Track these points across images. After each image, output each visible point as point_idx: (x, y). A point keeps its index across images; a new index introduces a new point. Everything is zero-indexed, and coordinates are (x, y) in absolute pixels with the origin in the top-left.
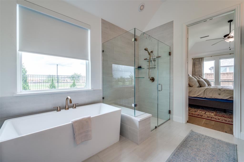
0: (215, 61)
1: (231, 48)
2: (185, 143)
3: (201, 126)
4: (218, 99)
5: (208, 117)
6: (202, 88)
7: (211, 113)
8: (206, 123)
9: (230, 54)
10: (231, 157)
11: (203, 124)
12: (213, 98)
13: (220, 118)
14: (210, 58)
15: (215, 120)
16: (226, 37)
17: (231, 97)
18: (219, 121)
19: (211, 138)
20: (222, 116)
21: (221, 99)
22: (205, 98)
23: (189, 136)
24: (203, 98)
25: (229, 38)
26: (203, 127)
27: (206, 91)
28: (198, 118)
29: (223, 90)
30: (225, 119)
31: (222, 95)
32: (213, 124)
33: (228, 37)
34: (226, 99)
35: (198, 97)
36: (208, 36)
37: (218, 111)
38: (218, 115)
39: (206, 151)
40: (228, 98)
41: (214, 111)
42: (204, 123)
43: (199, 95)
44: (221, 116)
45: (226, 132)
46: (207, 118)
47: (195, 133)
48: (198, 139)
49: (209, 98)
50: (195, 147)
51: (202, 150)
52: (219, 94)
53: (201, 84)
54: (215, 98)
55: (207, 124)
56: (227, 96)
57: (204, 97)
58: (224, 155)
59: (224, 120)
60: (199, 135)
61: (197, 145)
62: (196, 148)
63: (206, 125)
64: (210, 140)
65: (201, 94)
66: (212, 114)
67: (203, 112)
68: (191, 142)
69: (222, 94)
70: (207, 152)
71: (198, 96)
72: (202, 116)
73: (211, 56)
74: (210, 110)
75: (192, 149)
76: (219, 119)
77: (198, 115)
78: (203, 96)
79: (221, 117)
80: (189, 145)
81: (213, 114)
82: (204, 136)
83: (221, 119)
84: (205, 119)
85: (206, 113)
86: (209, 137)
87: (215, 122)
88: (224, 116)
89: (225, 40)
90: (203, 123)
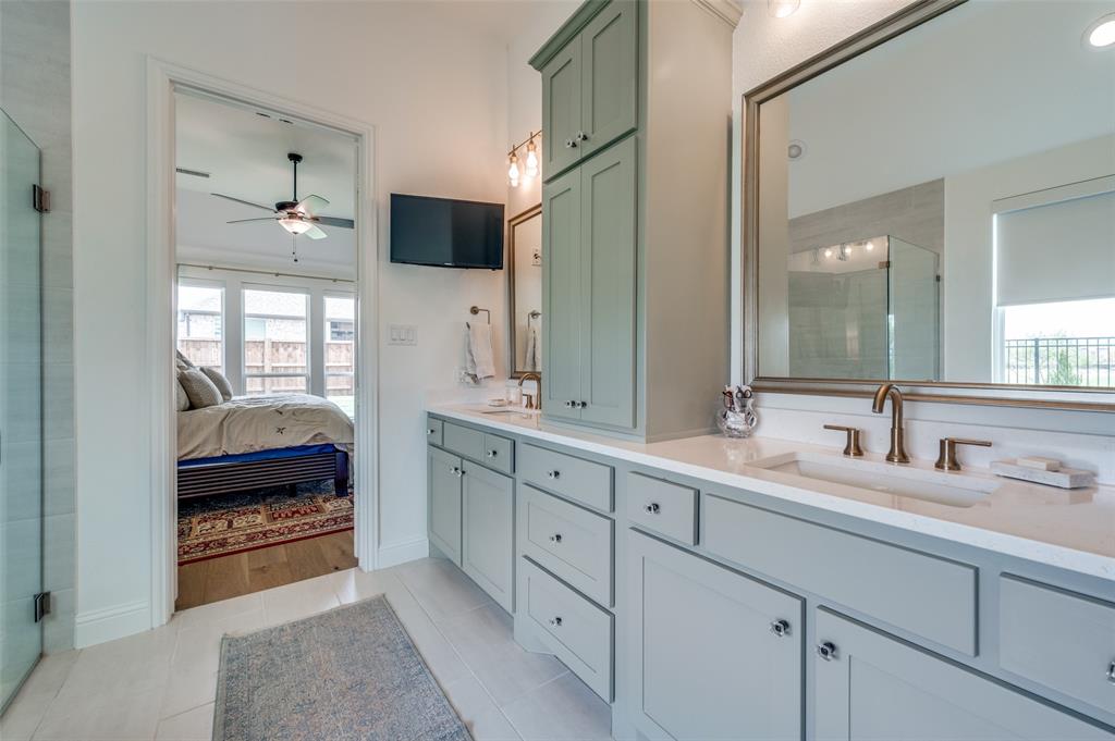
0: (224, 290)
1: (297, 256)
2: (233, 729)
3: (250, 592)
4: (277, 450)
5: (251, 538)
6: (208, 411)
7: (251, 517)
8: (256, 567)
9: (277, 275)
10: (398, 648)
11: (251, 581)
12: (258, 448)
13: (290, 523)
14: (205, 273)
15: (282, 538)
16: (284, 213)
17: (316, 435)
18: (294, 536)
19: (314, 622)
20: (294, 513)
21: (288, 449)
22: (226, 457)
23: (230, 678)
24: (218, 457)
25: (292, 216)
26: (262, 593)
27: (225, 424)
28: (211, 561)
29: (289, 411)
30: (309, 520)
31: (291, 432)
32: (285, 559)
33: (289, 211)
34: (302, 446)
35: (189, 457)
36: (207, 176)
37: (269, 500)
38: (280, 516)
39: (332, 687)
40: (308, 442)
41: (256, 503)
42: (251, 570)
43: (198, 446)
44: (290, 515)
45: (337, 569)
46: (250, 545)
47: (246, 639)
48: (278, 661)
49: (241, 452)
50: (286, 706)
51: (320, 698)
52: (280, 430)
53: (197, 395)
54: (267, 447)
55: (263, 570)
56: (305, 433)
57: (219, 454)
58: (382, 657)
59: (307, 527)
60: (269, 641)
61: (289, 692)
62: (294, 712)
63: (266, 579)
64: (315, 629)
65: (205, 442)
66: (256, 520)
67: (221, 525)
68: (259, 702)
69: (288, 428)
70: (337, 689)
71: (192, 452)
72: (223, 543)
73: (211, 268)
74: (242, 505)
75: (283, 727)
76: (291, 530)
77: (206, 545)
78: (216, 450)
79: (292, 517)
80: (261, 720)
81: (260, 517)
82: (289, 630)
83: (295, 526)
84: (245, 554)
85: (235, 524)
86: (303, 622)
87: (286, 549)
88: (298, 512)
89: (280, 221)
90: (247, 573)
